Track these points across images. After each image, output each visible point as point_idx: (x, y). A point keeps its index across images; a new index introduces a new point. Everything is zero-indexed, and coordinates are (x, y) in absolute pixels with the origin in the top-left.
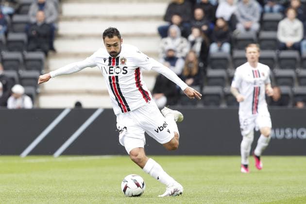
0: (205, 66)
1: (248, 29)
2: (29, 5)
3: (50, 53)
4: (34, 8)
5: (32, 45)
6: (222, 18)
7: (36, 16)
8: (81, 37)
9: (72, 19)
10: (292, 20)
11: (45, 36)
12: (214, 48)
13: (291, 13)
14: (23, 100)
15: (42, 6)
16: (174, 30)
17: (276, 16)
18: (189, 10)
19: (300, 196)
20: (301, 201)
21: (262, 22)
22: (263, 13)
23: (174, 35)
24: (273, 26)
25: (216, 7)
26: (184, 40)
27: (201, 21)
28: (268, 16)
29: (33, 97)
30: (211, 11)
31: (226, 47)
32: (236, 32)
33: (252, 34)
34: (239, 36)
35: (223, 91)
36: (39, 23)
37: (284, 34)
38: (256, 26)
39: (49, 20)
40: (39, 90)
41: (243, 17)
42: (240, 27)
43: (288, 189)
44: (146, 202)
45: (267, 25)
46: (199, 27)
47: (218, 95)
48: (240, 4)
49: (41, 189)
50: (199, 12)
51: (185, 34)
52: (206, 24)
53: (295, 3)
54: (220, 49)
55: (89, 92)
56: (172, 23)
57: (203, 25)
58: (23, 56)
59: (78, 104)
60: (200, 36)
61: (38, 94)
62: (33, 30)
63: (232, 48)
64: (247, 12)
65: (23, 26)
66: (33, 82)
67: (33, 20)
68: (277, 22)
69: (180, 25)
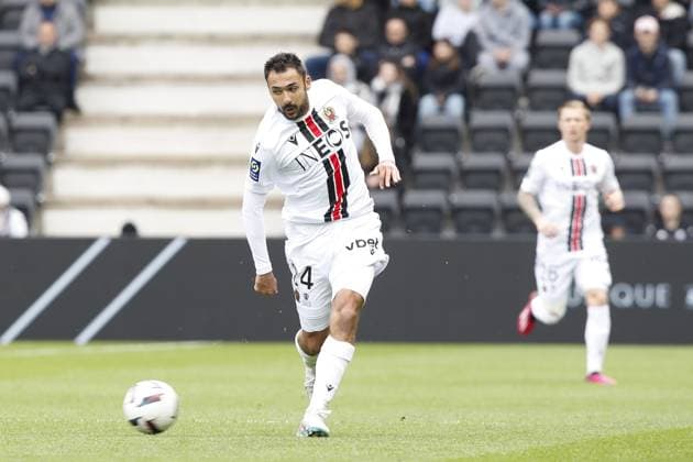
0: (410, 145)
1: (502, 65)
2: (21, 8)
3: (68, 115)
4: (31, 17)
5: (28, 98)
6: (447, 41)
7: (37, 33)
8: (134, 80)
9: (115, 40)
10: (600, 45)
11: (56, 79)
12: (428, 105)
13: (599, 29)
14: (7, 218)
15: (49, 12)
16: (342, 64)
17: (566, 35)
18: (374, 23)
19: (618, 433)
20: (620, 443)
21: (534, 49)
22: (535, 31)
23: (340, 77)
24: (558, 57)
25: (432, 16)
26: (363, 87)
27: (400, 45)
28: (547, 37)
29: (30, 212)
30: (421, 24)
31: (456, 104)
32: (477, 70)
33: (512, 77)
34: (484, 81)
35: (448, 202)
36: (44, 49)
37: (583, 78)
38: (520, 58)
39: (65, 43)
40: (42, 197)
41: (492, 38)
42: (486, 61)
43: (590, 418)
44: (278, 445)
45: (544, 56)
46: (396, 61)
47: (436, 210)
48: (487, 10)
49: (46, 416)
50: (396, 28)
51: (365, 75)
52: (413, 53)
53: (607, 9)
54: (442, 109)
55: (153, 203)
56: (335, 52)
57: (404, 55)
58: (9, 121)
59: (129, 229)
60: (397, 80)
61: (39, 206)
62: (30, 64)
63: (468, 107)
64: (502, 27)
65: (9, 56)
66: (29, 178)
67: (30, 42)
68: (568, 49)
69: (355, 55)
